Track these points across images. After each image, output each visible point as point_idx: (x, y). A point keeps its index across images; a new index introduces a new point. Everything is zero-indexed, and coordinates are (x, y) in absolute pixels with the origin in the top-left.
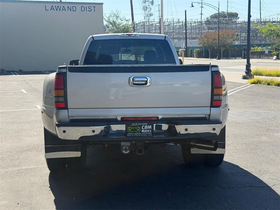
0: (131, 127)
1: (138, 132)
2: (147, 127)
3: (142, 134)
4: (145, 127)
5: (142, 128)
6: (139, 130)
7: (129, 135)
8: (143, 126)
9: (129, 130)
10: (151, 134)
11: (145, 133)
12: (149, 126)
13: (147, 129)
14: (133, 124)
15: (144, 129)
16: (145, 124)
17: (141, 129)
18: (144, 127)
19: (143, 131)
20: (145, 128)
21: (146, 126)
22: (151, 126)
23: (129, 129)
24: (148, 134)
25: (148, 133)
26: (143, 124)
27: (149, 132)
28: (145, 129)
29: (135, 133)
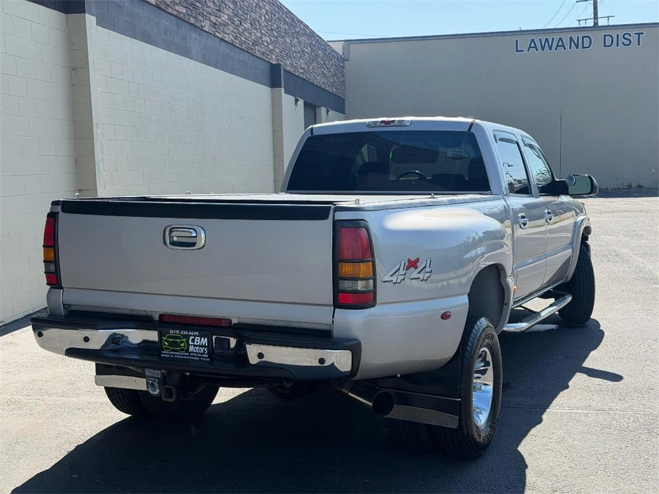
0: (168, 337)
1: (182, 350)
2: (199, 341)
3: (190, 356)
4: (196, 340)
5: (190, 343)
6: (184, 346)
7: (165, 354)
8: (191, 338)
9: (165, 345)
10: (206, 358)
11: (196, 353)
12: (203, 339)
13: (200, 346)
14: (172, 332)
15: (195, 346)
16: (195, 333)
17: (189, 345)
18: (193, 340)
19: (191, 348)
20: (196, 343)
21: (196, 338)
22: (206, 339)
23: (165, 340)
24: (200, 357)
25: (201, 354)
26: (190, 333)
27: (204, 354)
28: (197, 346)
29: (177, 351)
